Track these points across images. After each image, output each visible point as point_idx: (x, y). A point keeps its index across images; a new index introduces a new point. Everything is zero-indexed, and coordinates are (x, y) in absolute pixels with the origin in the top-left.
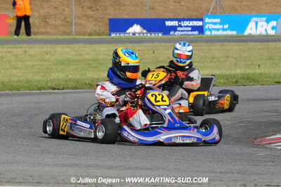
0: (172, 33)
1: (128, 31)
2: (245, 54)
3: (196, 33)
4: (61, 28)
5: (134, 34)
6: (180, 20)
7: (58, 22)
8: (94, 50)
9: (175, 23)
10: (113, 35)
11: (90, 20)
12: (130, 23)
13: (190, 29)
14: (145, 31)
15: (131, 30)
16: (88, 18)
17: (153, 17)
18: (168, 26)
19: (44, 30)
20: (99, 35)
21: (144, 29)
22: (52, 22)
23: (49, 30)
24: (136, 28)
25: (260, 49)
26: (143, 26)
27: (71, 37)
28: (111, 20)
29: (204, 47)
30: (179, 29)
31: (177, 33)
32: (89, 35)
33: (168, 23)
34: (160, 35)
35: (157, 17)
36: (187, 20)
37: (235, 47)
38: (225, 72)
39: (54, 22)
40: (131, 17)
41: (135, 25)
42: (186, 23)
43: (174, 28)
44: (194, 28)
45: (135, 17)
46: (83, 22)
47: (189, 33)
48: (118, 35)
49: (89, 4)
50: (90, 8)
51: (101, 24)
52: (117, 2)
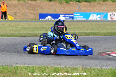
1: (46, 18)
2: (90, 26)
3: (71, 19)
4: (21, 17)
5: (48, 19)
6: (65, 14)
7: (20, 15)
10: (41, 20)
11: (32, 14)
12: (47, 15)
14: (52, 18)
15: (47, 18)
16: (31, 13)
20: (35, 19)
21: (52, 17)
22: (18, 15)
23: (17, 17)
24: (49, 17)
26: (52, 16)
27: (25, 20)
28: (40, 14)
29: (75, 24)
32: (32, 19)
35: (56, 13)
36: (68, 14)
39: (19, 15)
40: (47, 13)
41: (49, 16)
44: (70, 17)
45: (48, 13)
46: (30, 15)
47: (69, 19)
48: (42, 19)
49: (32, 8)
50: (32, 10)
51: (36, 15)
52: (42, 8)
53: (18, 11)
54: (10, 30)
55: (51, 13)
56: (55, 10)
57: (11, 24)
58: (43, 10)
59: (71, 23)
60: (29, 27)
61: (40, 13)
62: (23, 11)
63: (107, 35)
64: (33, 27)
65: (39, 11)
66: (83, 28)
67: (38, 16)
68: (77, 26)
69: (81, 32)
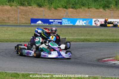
0: (51, 24)
1: (37, 23)
2: (80, 32)
3: (60, 24)
4: (14, 21)
5: (39, 24)
6: (54, 20)
7: (13, 19)
8: (30, 29)
9: (53, 21)
10: (32, 24)
11: (24, 19)
12: (38, 20)
13: (57, 23)
14: (42, 23)
15: (38, 23)
16: (23, 18)
17: (45, 18)
18: (50, 22)
19: (8, 22)
20: (27, 24)
22: (11, 19)
23: (10, 22)
24: (40, 22)
25: (84, 30)
26: (42, 21)
27: (19, 24)
29: (65, 29)
30: (54, 22)
31: (53, 24)
32: (24, 24)
33: (50, 21)
34: (48, 24)
35: (46, 18)
36: (57, 20)
37: (76, 29)
38: (79, 38)
39: (12, 19)
42: (56, 21)
43: (52, 22)
44: (59, 22)
45: (39, 18)
46: (21, 19)
47: (57, 24)
48: (34, 24)
49: (23, 13)
50: (24, 15)
51: (27, 20)
52: (32, 13)
53: (11, 16)
54: (9, 34)
55: (41, 18)
56: (45, 16)
57: (8, 29)
58: (34, 15)
59: (62, 28)
60: (25, 32)
61: (31, 18)
62: (16, 16)
63: (98, 42)
64: (29, 31)
65: (30, 16)
66: (73, 33)
67: (29, 20)
68: (68, 32)
69: (76, 39)
